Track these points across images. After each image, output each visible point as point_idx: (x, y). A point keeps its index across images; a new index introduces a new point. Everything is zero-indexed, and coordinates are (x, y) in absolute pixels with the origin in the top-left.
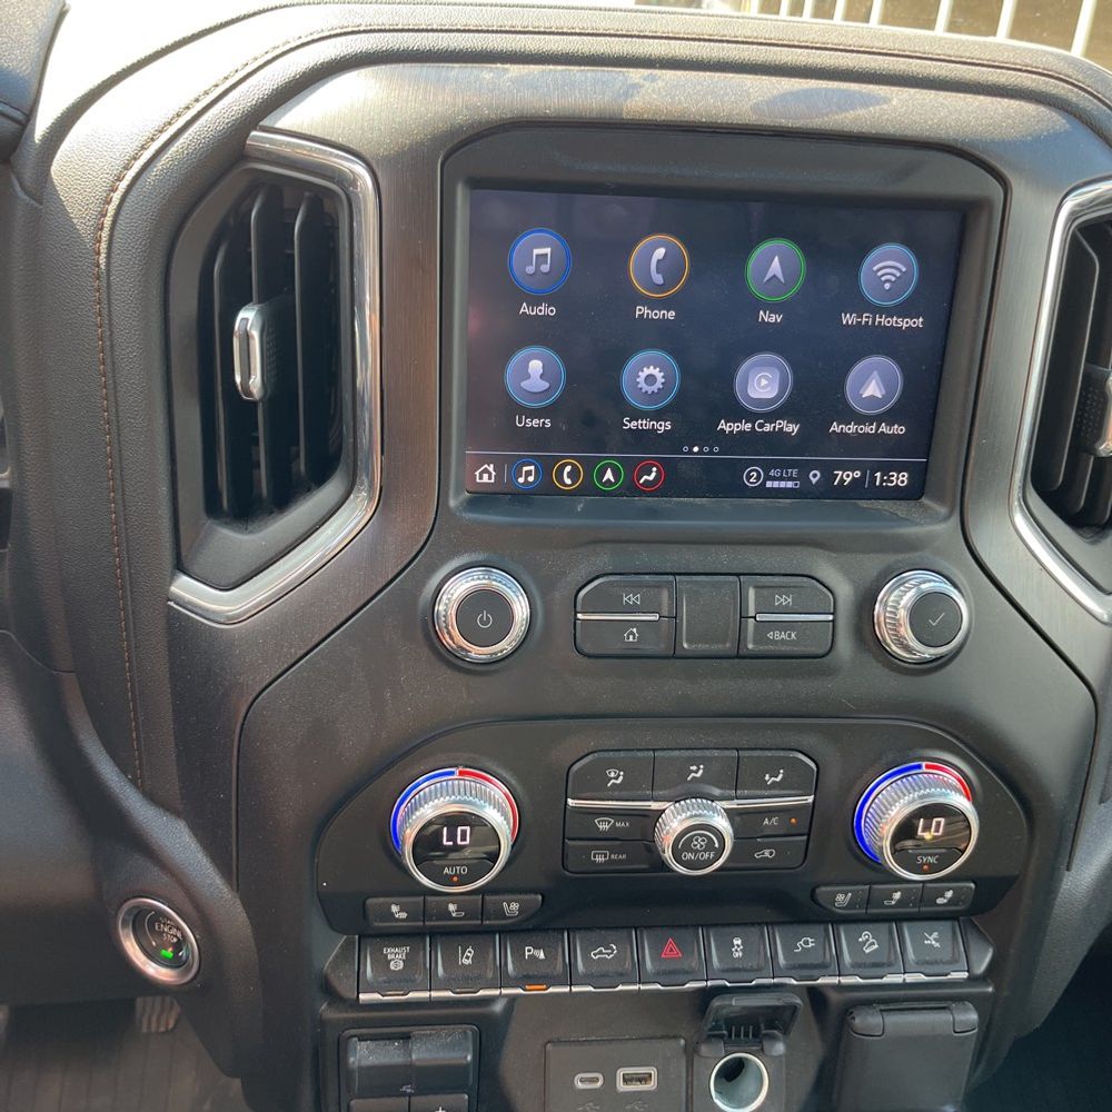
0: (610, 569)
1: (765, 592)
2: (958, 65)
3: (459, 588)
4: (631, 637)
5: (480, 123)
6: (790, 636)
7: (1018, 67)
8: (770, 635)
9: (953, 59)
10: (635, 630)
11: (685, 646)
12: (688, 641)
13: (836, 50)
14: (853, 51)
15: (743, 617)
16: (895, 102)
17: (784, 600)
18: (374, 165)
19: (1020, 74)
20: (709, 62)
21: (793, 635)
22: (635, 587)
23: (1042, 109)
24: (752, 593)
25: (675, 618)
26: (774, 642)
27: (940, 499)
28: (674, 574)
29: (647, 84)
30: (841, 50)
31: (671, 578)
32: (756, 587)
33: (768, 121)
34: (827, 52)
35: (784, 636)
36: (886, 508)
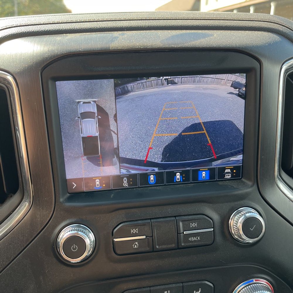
0: (125, 220)
1: (186, 223)
2: (238, 21)
3: (65, 234)
4: (136, 246)
5: (54, 56)
6: (197, 238)
7: (259, 20)
8: (190, 239)
9: (235, 19)
10: (137, 243)
11: (157, 247)
12: (159, 245)
13: (192, 19)
14: (198, 19)
15: (178, 233)
16: (215, 36)
17: (194, 225)
18: (15, 76)
19: (260, 22)
20: (145, 27)
21: (199, 238)
22: (135, 226)
23: (270, 34)
24: (181, 224)
25: (152, 237)
26: (192, 242)
27: (249, 179)
28: (151, 219)
29: (120, 37)
30: (194, 19)
31: (149, 221)
32: (182, 221)
33: (167, 46)
34: (189, 20)
35: (195, 239)
36: (229, 184)
